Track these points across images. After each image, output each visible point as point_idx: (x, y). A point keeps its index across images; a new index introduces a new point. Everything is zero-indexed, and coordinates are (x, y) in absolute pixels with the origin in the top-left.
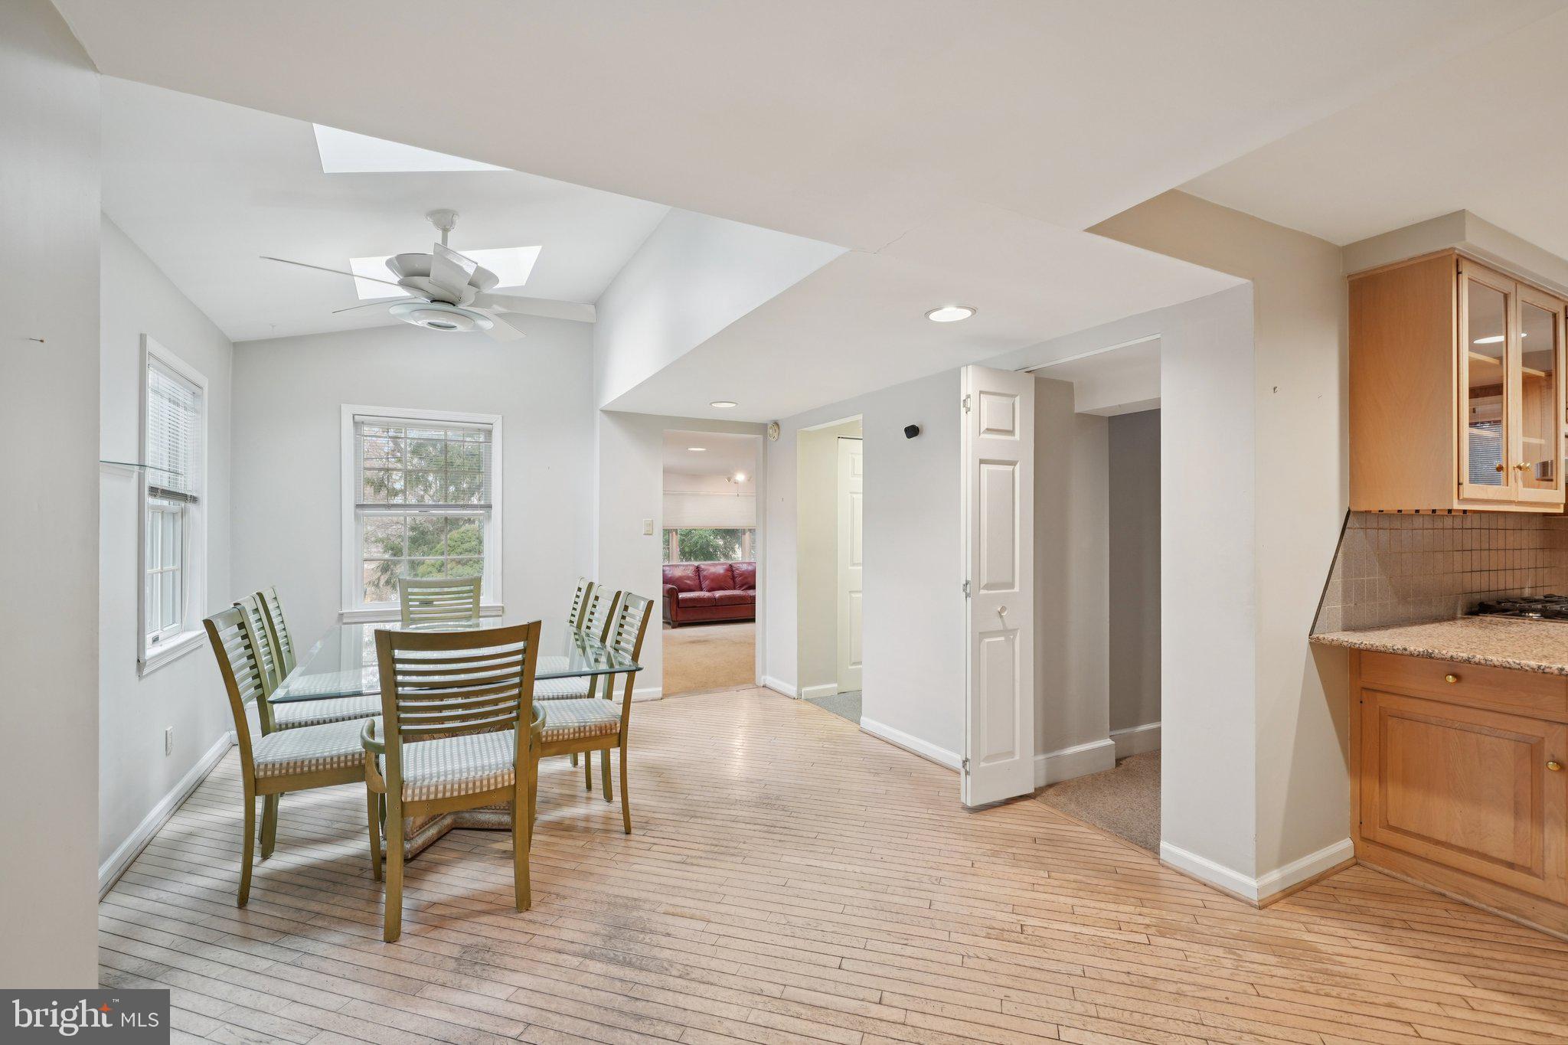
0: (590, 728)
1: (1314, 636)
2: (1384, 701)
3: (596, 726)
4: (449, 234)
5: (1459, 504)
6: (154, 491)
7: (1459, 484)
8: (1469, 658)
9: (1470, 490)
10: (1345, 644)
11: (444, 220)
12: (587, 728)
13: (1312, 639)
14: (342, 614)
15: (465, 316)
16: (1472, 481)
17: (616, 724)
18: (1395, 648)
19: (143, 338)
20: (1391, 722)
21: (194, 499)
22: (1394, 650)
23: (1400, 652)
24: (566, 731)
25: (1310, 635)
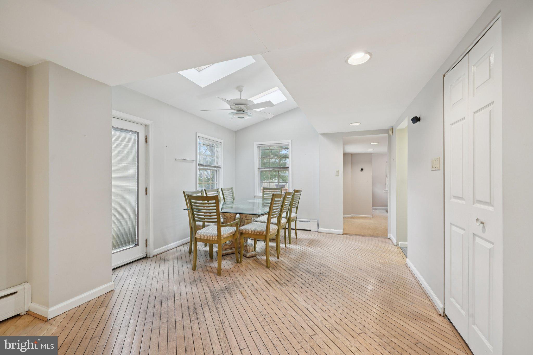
0: (256, 231)
3: (258, 231)
4: (242, 92)
6: (199, 165)
11: (240, 89)
12: (255, 231)
14: (255, 196)
15: (246, 114)
17: (264, 232)
19: (196, 133)
21: (220, 167)
24: (249, 231)
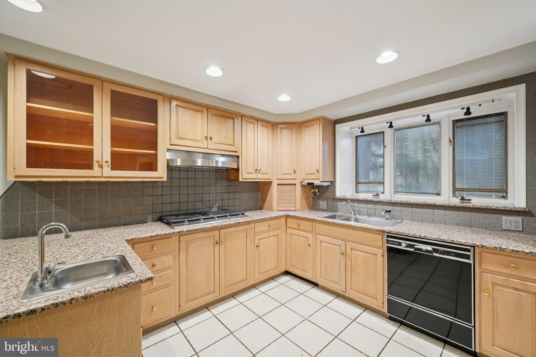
5: (15, 178)
7: (14, 168)
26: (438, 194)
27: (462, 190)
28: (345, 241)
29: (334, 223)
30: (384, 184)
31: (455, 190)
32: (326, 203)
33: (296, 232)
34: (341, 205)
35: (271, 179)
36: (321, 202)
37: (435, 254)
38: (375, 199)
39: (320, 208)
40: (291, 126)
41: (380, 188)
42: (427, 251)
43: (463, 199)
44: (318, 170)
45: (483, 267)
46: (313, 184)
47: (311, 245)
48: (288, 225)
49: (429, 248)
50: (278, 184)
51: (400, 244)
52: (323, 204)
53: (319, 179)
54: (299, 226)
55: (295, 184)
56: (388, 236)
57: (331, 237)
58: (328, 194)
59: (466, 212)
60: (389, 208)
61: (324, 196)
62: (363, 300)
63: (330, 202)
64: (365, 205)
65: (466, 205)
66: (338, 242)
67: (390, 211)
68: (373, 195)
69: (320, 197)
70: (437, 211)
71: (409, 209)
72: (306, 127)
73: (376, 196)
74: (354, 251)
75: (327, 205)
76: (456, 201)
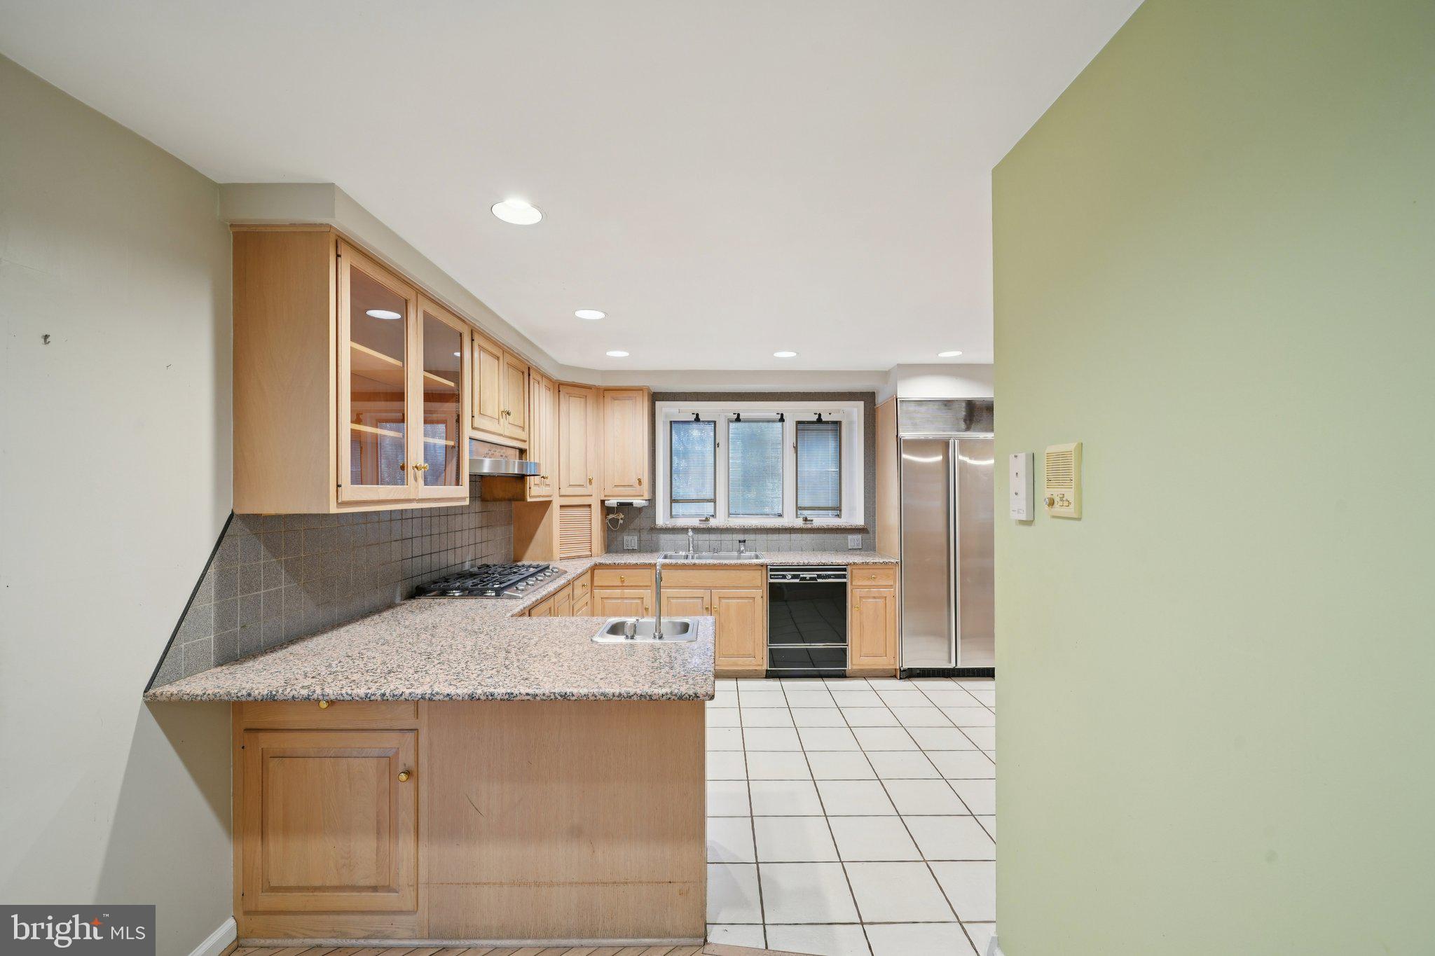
1: (151, 691)
2: (266, 741)
5: (338, 507)
7: (338, 486)
8: (308, 695)
9: (352, 492)
10: (186, 697)
13: (147, 697)
16: (353, 482)
18: (239, 694)
20: (273, 764)
22: (238, 697)
23: (244, 699)
25: (145, 692)
26: (780, 515)
27: (805, 509)
28: (710, 588)
29: (694, 564)
30: (715, 502)
31: (798, 508)
32: (636, 538)
33: (618, 592)
34: (664, 538)
35: (550, 496)
36: (625, 538)
37: (819, 580)
38: (703, 526)
39: (625, 548)
40: (583, 391)
41: (709, 508)
42: (811, 579)
43: (806, 520)
44: (640, 481)
45: (853, 584)
46: (631, 504)
47: (650, 610)
48: (595, 584)
49: (814, 574)
50: (561, 506)
51: (784, 577)
52: (631, 540)
53: (643, 496)
54: (623, 582)
55: (590, 506)
56: (771, 570)
57: (687, 587)
58: (642, 522)
59: (820, 533)
60: (741, 537)
61: (632, 526)
62: (737, 665)
63: (645, 536)
64: (706, 536)
65: (809, 526)
66: (699, 592)
67: (744, 541)
68: (700, 521)
69: (624, 528)
70: (794, 536)
71: (764, 536)
72: (614, 399)
73: (705, 521)
74: (723, 601)
75: (640, 540)
76: (799, 523)
